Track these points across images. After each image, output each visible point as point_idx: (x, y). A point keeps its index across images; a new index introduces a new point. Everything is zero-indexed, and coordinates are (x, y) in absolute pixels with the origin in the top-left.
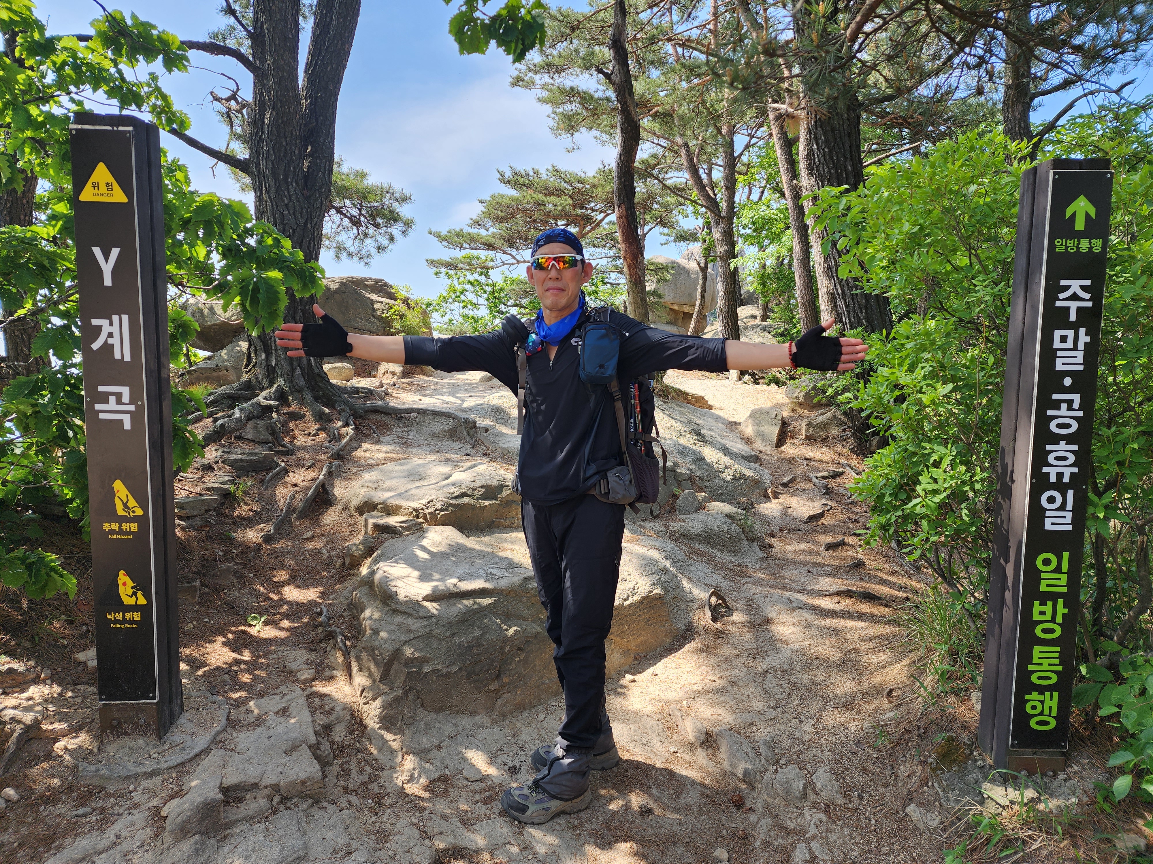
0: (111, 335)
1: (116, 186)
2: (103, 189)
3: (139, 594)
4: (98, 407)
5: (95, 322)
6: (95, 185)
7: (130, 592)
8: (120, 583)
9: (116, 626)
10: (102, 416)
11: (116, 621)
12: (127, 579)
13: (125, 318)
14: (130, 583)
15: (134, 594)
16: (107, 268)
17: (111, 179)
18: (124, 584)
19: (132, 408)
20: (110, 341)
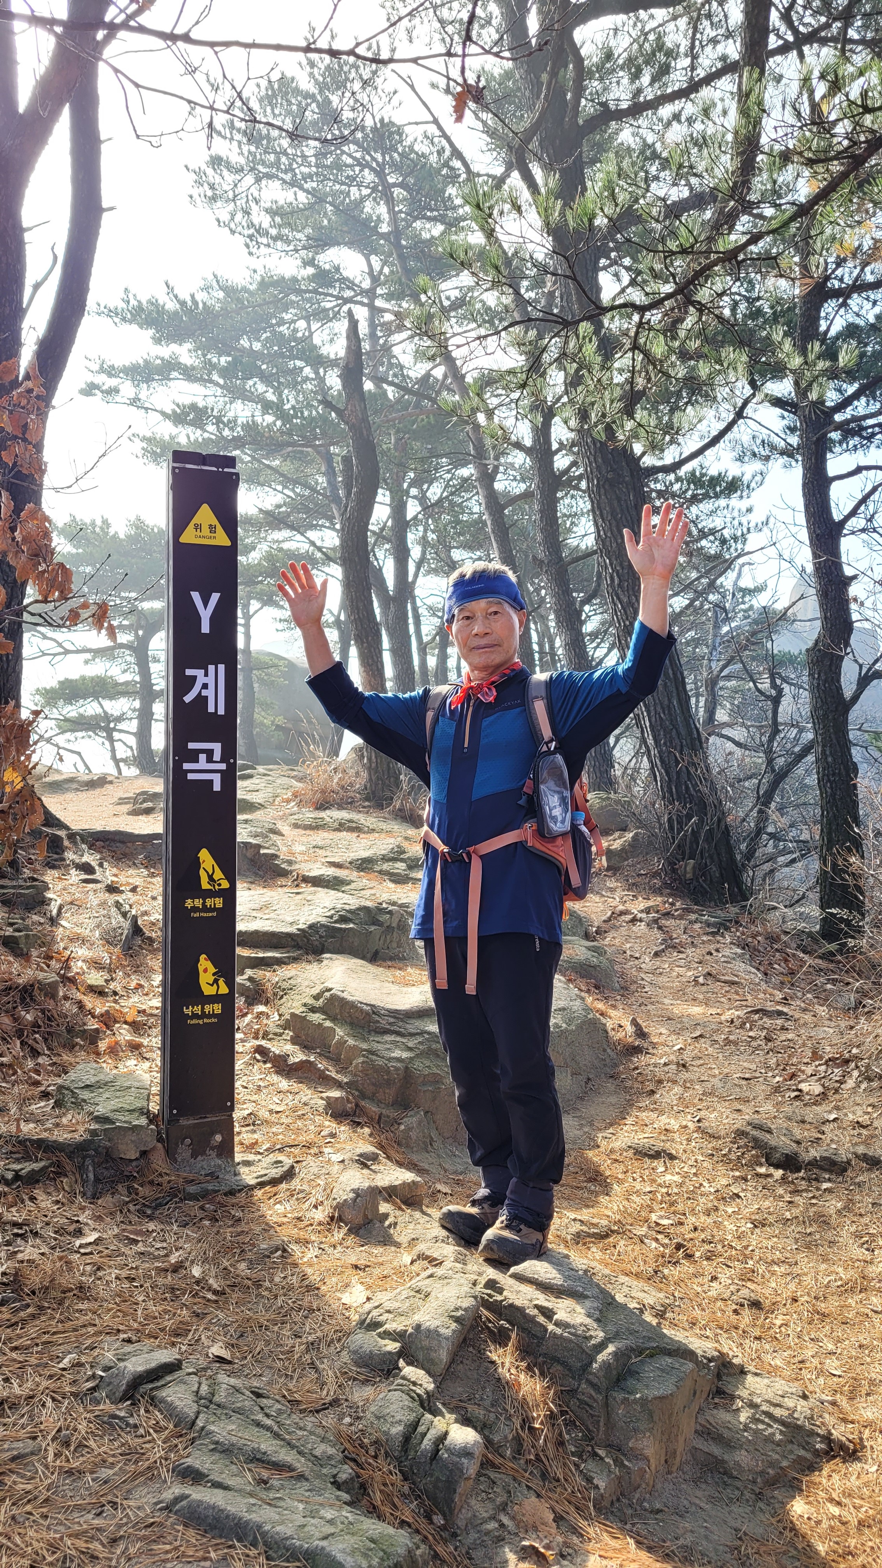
0: (205, 686)
1: (219, 528)
2: (206, 531)
3: (221, 982)
4: (186, 766)
5: (189, 672)
6: (198, 527)
7: (211, 979)
8: (201, 969)
9: (195, 1021)
10: (191, 776)
11: (195, 1016)
12: (209, 965)
13: (222, 668)
14: (212, 969)
15: (216, 981)
16: (205, 614)
17: (215, 521)
18: (205, 971)
19: (223, 766)
20: (204, 693)
